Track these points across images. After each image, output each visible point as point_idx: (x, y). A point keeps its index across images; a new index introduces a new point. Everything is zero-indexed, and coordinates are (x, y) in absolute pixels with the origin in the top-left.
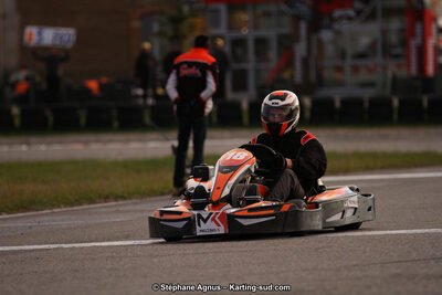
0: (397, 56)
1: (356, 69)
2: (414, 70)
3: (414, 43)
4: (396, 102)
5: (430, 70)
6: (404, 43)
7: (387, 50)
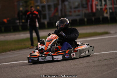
0: (85, 7)
1: (75, 11)
2: (90, 11)
3: (90, 4)
4: (86, 19)
5: (94, 10)
6: (87, 4)
7: (83, 6)
